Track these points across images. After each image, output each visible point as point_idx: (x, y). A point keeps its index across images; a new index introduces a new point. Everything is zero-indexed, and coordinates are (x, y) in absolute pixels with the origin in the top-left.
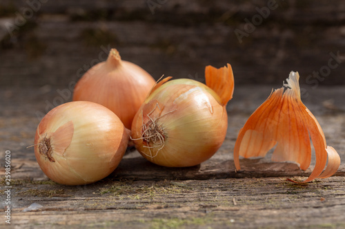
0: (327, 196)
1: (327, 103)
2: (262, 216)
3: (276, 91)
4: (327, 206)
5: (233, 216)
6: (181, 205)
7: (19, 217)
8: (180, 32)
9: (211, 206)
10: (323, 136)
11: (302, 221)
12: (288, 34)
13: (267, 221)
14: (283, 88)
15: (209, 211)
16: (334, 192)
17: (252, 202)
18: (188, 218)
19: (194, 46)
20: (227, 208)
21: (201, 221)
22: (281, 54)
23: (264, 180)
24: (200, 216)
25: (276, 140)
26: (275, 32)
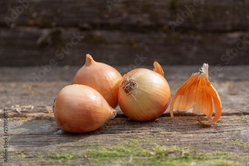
0: (220, 127)
1: (221, 75)
2: (184, 138)
3: (195, 74)
4: (220, 132)
5: (168, 137)
6: (140, 131)
7: (52, 137)
8: (140, 36)
9: (156, 132)
10: (220, 100)
11: (206, 140)
12: (199, 37)
13: (186, 140)
14: (199, 73)
15: (155, 134)
16: (223, 124)
17: (179, 130)
18: (144, 138)
19: (148, 44)
20: (165, 133)
21: (151, 139)
22: (195, 49)
23: (185, 117)
24: (150, 137)
25: (195, 101)
26: (192, 37)
